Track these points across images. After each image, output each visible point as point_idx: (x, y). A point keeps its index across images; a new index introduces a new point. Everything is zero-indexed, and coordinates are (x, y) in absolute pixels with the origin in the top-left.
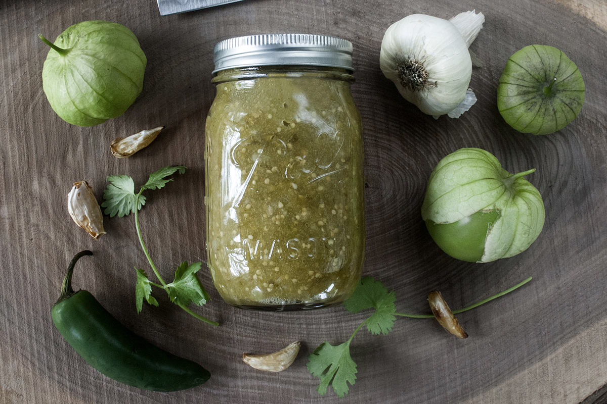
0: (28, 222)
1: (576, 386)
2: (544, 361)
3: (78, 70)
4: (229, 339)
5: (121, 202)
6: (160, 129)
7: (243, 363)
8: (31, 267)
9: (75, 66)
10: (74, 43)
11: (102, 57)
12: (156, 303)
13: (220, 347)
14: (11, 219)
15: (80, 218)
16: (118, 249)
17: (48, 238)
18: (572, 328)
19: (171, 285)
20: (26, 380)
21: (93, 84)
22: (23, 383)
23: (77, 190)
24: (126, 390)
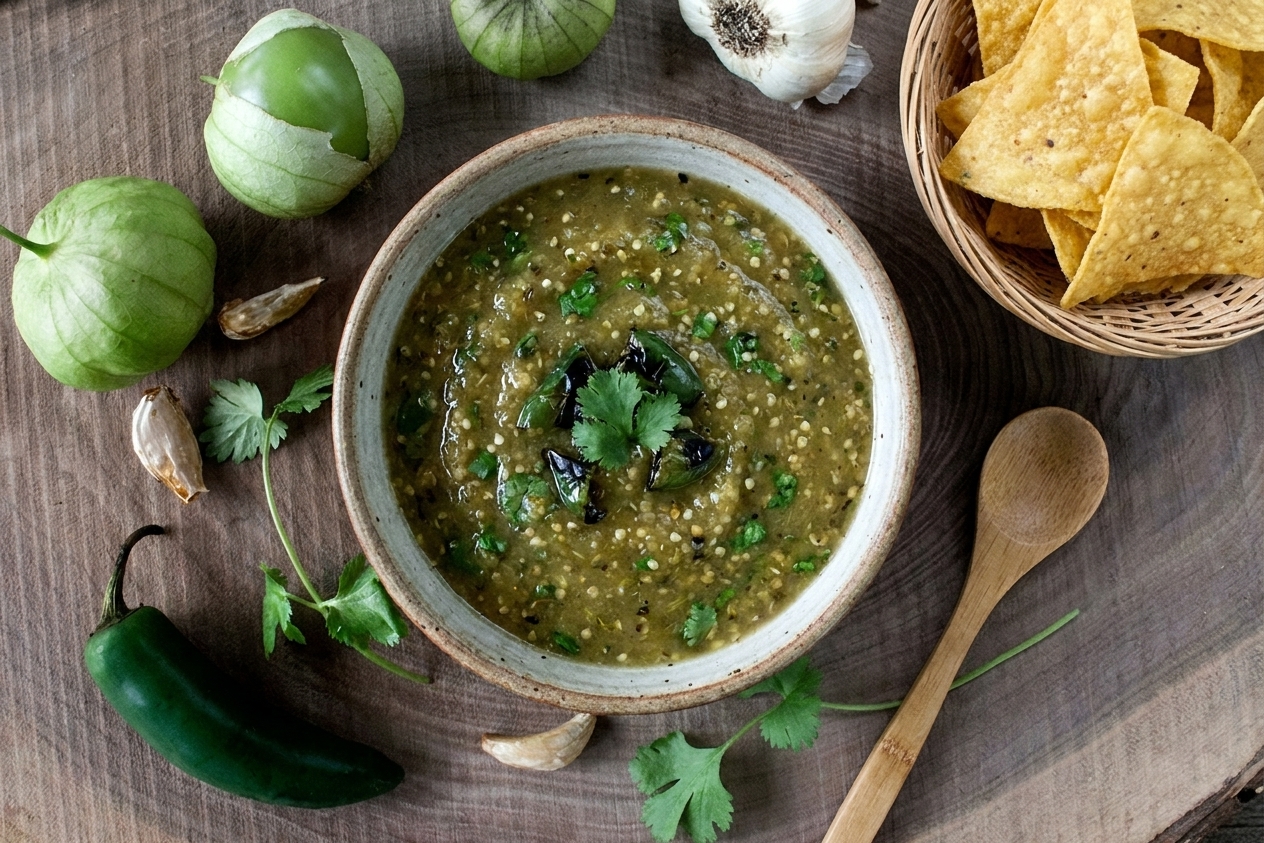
0: (53, 469)
1: (1150, 800)
2: (1085, 750)
3: (72, 286)
4: (454, 704)
5: (238, 431)
6: (318, 281)
7: (481, 751)
8: (59, 559)
9: (67, 279)
10: (66, 228)
11: (119, 256)
12: (302, 639)
13: (436, 720)
14: (19, 461)
15: (156, 460)
16: (233, 522)
17: (93, 501)
18: (1143, 684)
19: (332, 603)
20: (47, 785)
21: (102, 311)
22: (40, 792)
23: (150, 404)
24: (247, 806)
